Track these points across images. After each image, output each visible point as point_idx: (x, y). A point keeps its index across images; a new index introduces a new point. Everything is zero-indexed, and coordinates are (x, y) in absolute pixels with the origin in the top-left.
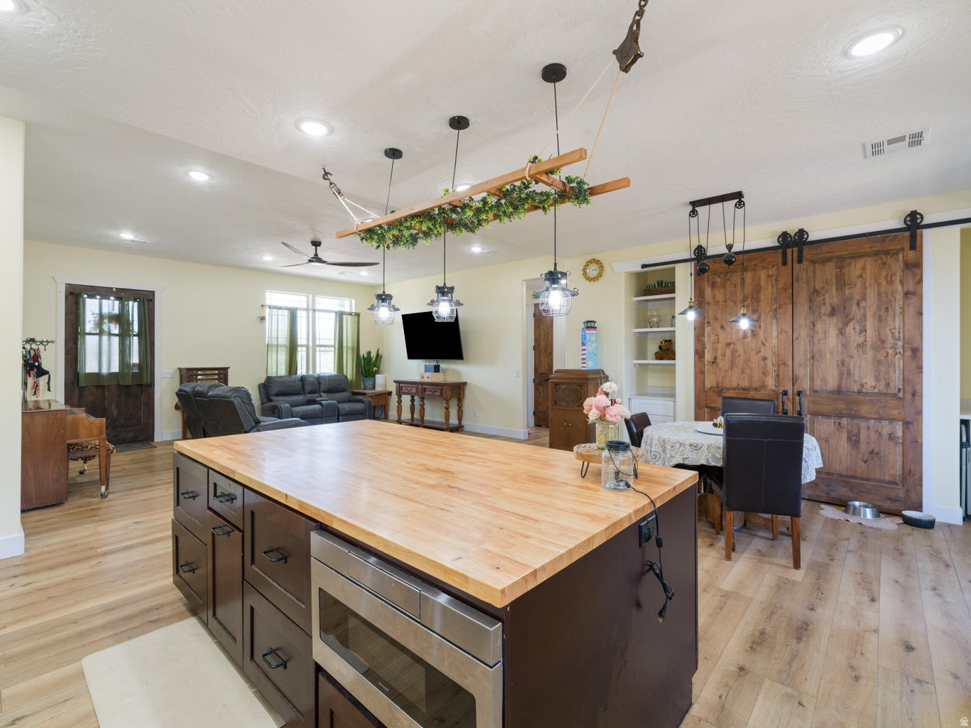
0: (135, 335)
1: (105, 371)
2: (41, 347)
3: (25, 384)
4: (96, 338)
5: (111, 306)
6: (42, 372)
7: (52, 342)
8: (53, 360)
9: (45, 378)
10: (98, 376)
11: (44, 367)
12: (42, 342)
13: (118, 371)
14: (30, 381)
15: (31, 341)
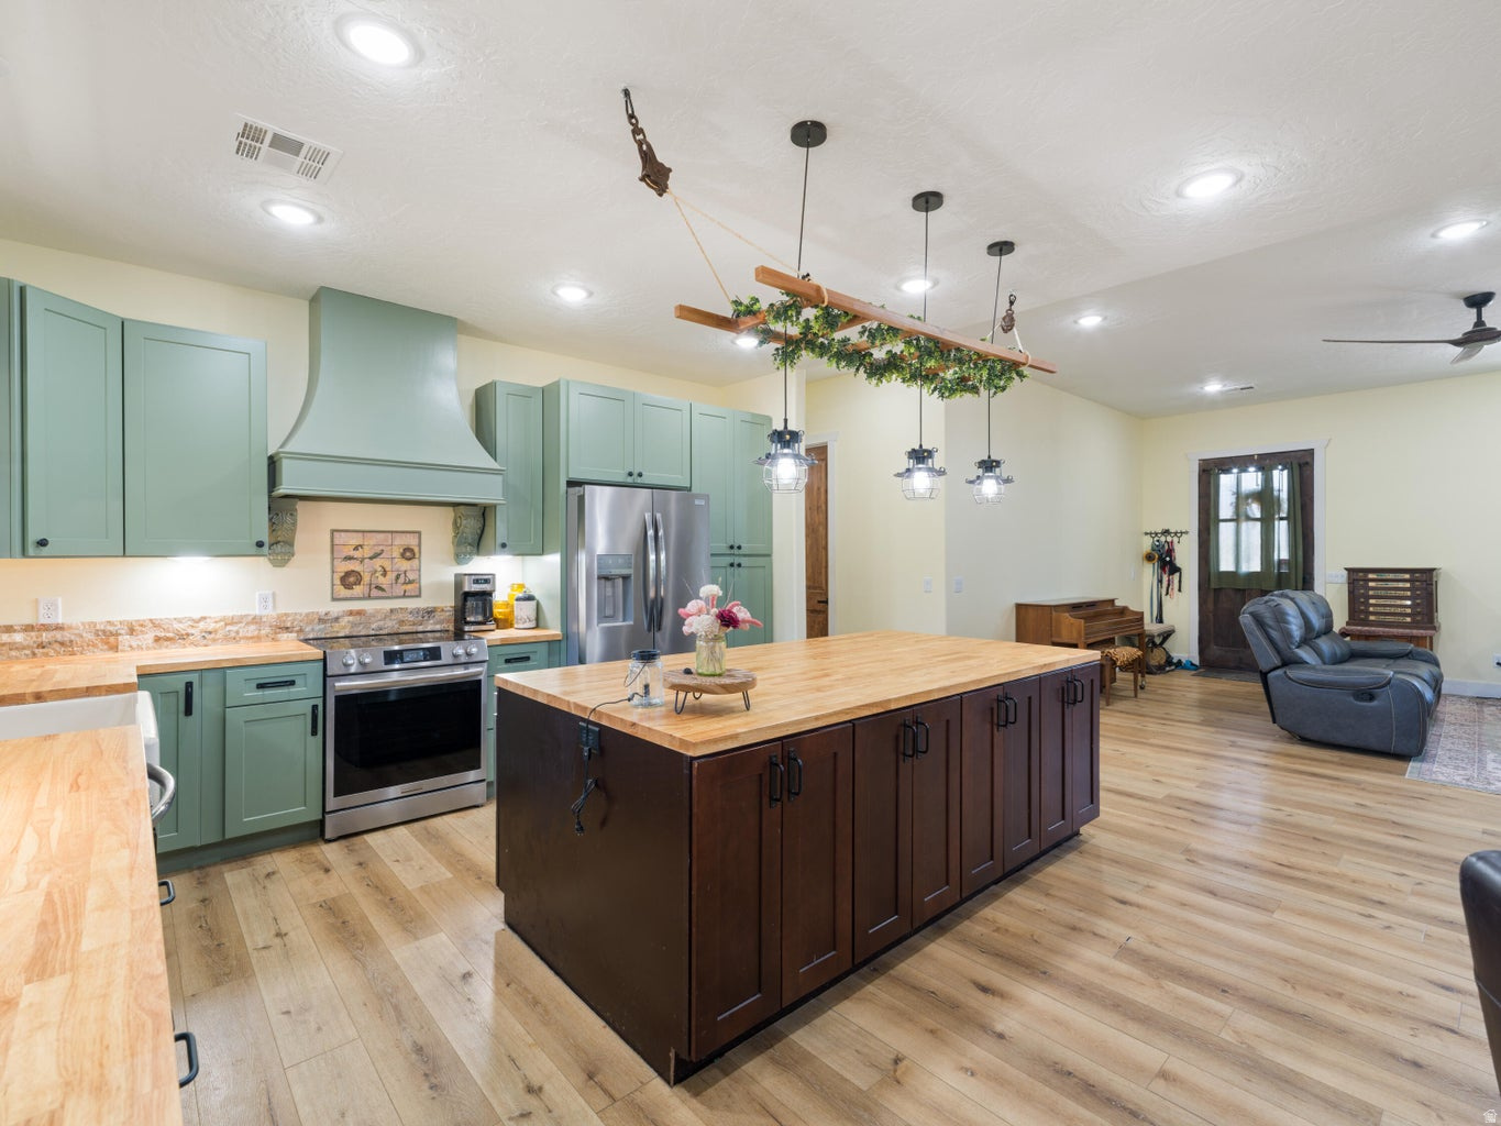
0: (1282, 519)
1: (1244, 569)
2: (1176, 539)
3: (1160, 581)
4: (1232, 525)
5: (1252, 480)
6: (1174, 569)
7: (1186, 533)
8: (1187, 555)
9: (1177, 575)
10: (1233, 575)
11: (1178, 563)
12: (1176, 533)
13: (1259, 569)
14: (1165, 578)
15: (1166, 532)
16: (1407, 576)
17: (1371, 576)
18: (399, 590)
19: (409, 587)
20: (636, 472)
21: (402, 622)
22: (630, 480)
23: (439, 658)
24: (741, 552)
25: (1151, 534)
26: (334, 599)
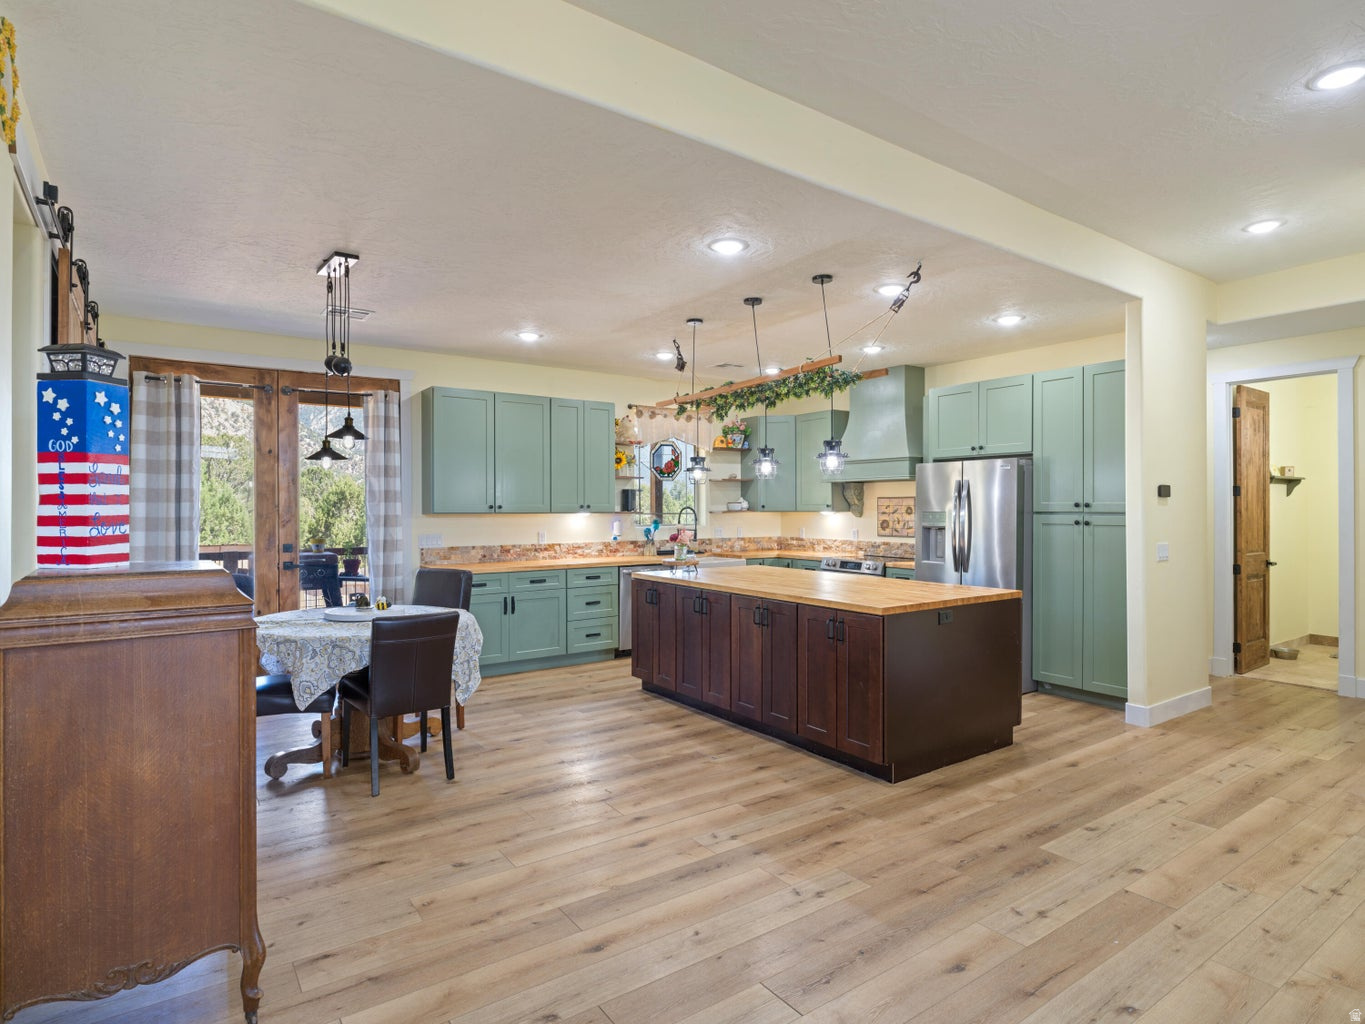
18: (905, 533)
19: (909, 531)
20: (977, 446)
21: (906, 552)
22: (975, 453)
23: (860, 569)
24: (1092, 510)
26: (879, 535)
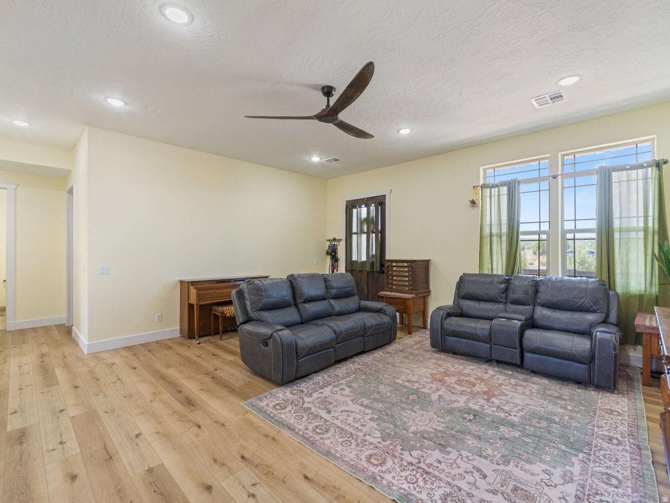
0: (373, 233)
2: (338, 243)
4: (356, 236)
5: (364, 212)
6: (336, 260)
7: (341, 240)
8: (341, 252)
9: (337, 263)
10: (356, 262)
11: (339, 256)
12: (338, 240)
13: (365, 260)
15: (335, 240)
16: (406, 264)
17: (394, 264)
25: (329, 240)
